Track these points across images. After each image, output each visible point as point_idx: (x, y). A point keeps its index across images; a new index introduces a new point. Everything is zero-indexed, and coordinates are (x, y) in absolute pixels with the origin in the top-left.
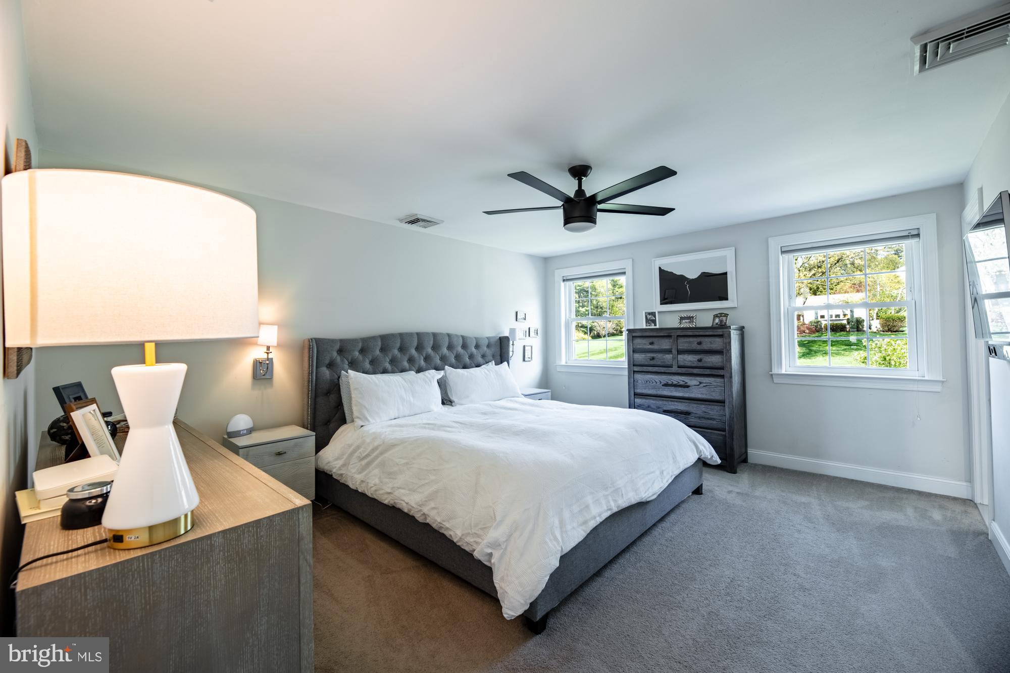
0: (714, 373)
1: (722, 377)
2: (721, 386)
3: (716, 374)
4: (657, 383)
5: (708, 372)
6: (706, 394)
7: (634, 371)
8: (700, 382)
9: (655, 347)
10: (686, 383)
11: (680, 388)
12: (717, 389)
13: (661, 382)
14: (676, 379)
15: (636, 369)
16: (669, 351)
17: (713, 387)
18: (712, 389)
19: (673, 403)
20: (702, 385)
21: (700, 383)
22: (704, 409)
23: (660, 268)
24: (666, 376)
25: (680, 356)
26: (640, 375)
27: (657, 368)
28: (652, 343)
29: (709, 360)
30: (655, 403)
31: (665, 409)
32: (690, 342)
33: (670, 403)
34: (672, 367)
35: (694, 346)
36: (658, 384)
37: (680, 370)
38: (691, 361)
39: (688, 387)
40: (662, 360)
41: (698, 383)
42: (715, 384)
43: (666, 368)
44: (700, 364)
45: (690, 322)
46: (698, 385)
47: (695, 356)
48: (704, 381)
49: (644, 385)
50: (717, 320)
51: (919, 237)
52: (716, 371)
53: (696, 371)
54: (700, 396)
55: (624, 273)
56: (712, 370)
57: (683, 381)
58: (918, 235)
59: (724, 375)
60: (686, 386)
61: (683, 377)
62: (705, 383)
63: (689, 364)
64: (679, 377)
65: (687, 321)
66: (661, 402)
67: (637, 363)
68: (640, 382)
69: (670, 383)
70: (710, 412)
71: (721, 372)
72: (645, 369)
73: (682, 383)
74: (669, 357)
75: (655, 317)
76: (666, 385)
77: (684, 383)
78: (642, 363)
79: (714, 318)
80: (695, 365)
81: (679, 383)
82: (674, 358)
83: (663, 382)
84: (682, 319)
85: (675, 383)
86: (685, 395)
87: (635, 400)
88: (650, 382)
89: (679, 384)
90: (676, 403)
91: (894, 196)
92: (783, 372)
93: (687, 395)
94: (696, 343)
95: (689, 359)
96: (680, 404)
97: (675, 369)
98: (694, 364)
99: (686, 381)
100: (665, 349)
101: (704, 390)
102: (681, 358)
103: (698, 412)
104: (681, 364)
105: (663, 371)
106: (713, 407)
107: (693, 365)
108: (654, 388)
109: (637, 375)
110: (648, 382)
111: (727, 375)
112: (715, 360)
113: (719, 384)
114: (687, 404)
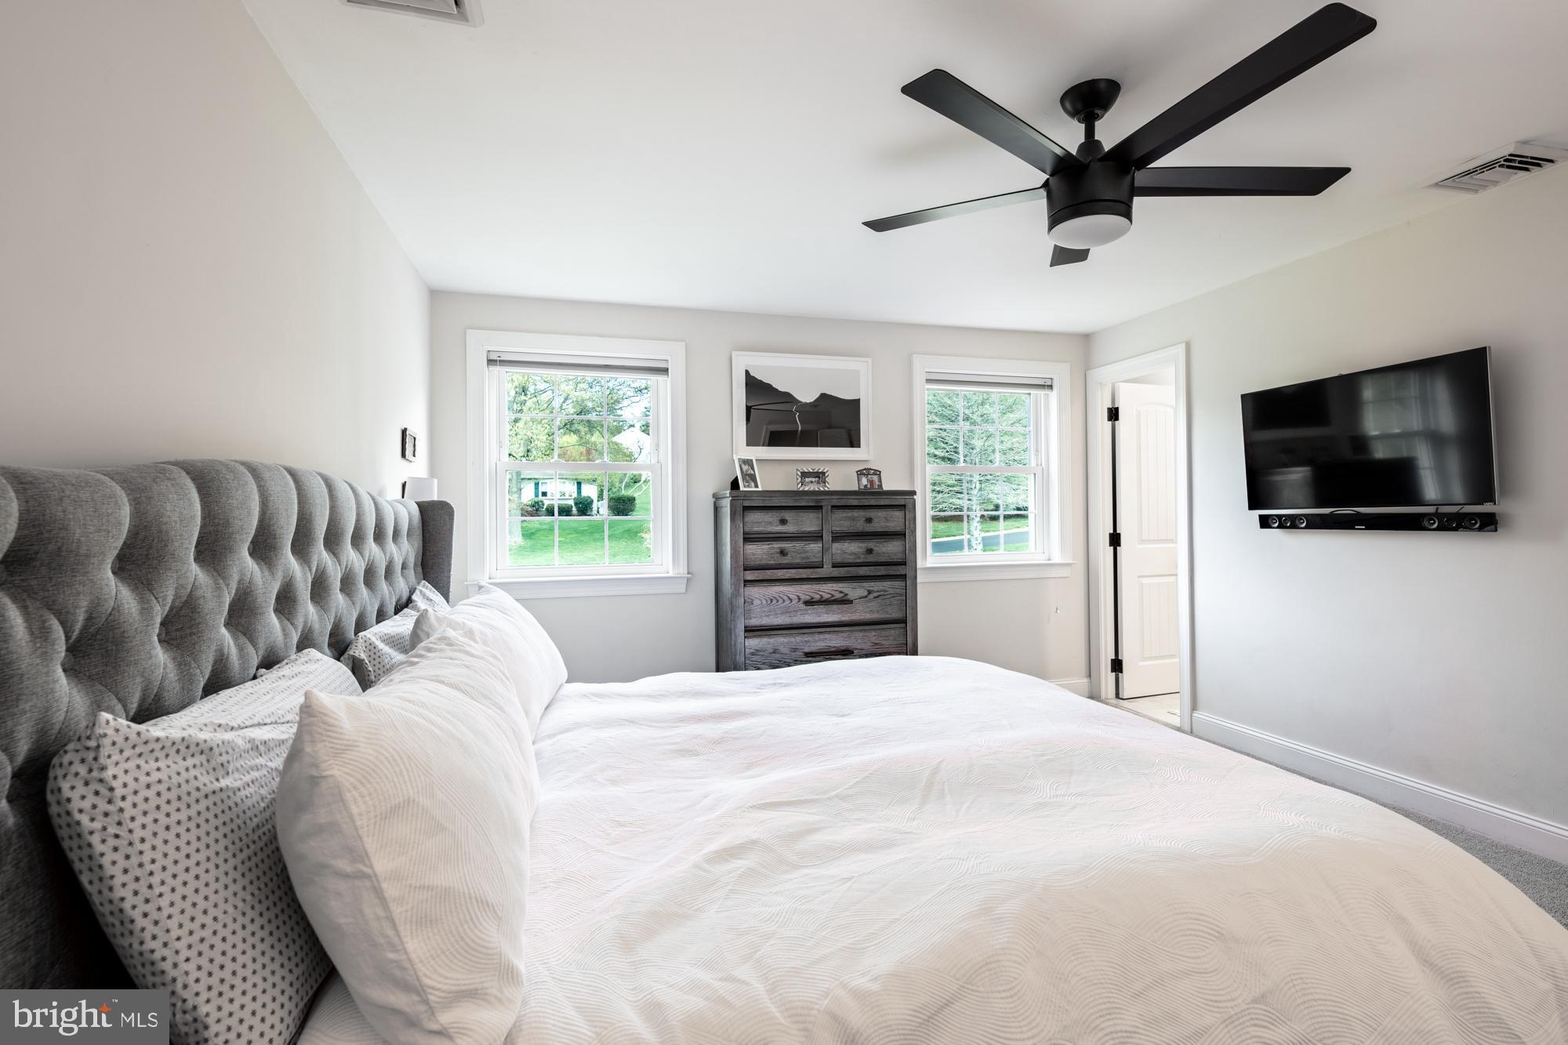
0: (891, 573)
1: (903, 577)
2: (901, 595)
3: (894, 573)
4: (791, 600)
5: (882, 570)
6: (878, 612)
7: (745, 581)
8: (868, 591)
9: (789, 528)
10: (846, 595)
11: (835, 607)
12: (895, 601)
13: (799, 599)
14: (828, 590)
15: (750, 576)
16: (817, 537)
17: (889, 597)
18: (888, 601)
19: (821, 636)
20: (871, 596)
21: (870, 592)
22: (874, 640)
23: (747, 372)
24: (809, 586)
25: (836, 545)
26: (756, 589)
27: (793, 571)
28: (783, 522)
29: (884, 550)
30: (788, 643)
31: (807, 650)
32: (853, 519)
33: (817, 637)
34: (822, 567)
35: (860, 526)
36: (794, 602)
37: (836, 572)
38: (854, 554)
39: (851, 602)
40: (804, 556)
41: (866, 593)
42: (891, 591)
43: (812, 570)
44: (871, 558)
45: (818, 483)
46: (866, 597)
47: (861, 545)
48: (876, 589)
49: (766, 609)
50: (864, 481)
51: (1052, 388)
52: (894, 567)
53: (863, 571)
54: (868, 616)
55: (665, 371)
56: (889, 567)
57: (841, 592)
58: (1051, 387)
59: (906, 575)
60: (844, 601)
61: (840, 585)
62: (878, 591)
63: (850, 559)
64: (834, 585)
65: (814, 480)
66: (799, 639)
67: (752, 564)
68: (756, 602)
69: (817, 597)
70: (884, 642)
71: (900, 570)
72: (768, 574)
73: (838, 596)
74: (815, 547)
75: (753, 469)
76: (809, 603)
77: (842, 595)
78: (763, 562)
79: (858, 477)
80: (861, 561)
81: (833, 596)
82: (823, 551)
83: (804, 597)
84: (804, 475)
85: (826, 596)
86: (843, 619)
87: (747, 644)
88: (778, 601)
89: (833, 598)
90: (827, 636)
91: (1037, 333)
92: (928, 566)
93: (846, 618)
94: (864, 519)
95: (851, 549)
96: (833, 636)
97: (827, 570)
98: (859, 558)
99: (846, 591)
100: (809, 532)
101: (874, 605)
102: (837, 549)
103: (863, 647)
104: (839, 559)
105: (805, 576)
106: (888, 632)
107: (858, 561)
108: (786, 612)
109: (751, 589)
110: (774, 602)
111: (909, 575)
112: (891, 549)
113: (898, 591)
114: (845, 635)
